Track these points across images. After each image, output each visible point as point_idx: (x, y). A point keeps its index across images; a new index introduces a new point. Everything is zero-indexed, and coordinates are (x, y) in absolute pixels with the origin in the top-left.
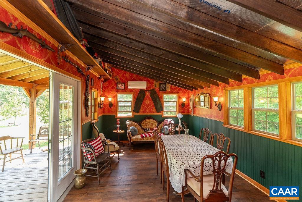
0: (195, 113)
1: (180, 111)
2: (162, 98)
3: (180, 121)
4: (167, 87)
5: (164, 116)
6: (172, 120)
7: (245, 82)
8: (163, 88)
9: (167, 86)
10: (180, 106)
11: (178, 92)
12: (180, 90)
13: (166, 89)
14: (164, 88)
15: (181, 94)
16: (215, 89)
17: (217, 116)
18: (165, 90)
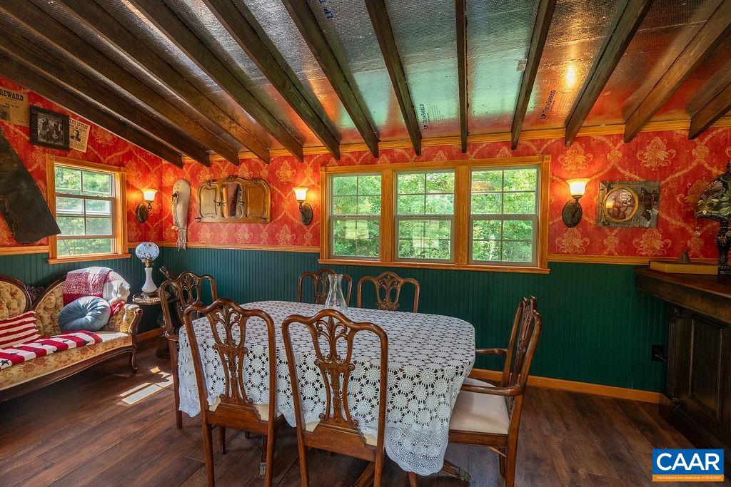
0: (197, 240)
1: (133, 234)
2: (44, 176)
3: (148, 271)
4: (72, 133)
5: (59, 256)
6: (109, 269)
7: (384, 157)
8: (50, 134)
9: (71, 130)
10: (129, 217)
11: (120, 165)
12: (129, 156)
13: (67, 142)
14: (58, 133)
15: (134, 174)
16: (287, 169)
17: (295, 241)
18: (61, 144)
